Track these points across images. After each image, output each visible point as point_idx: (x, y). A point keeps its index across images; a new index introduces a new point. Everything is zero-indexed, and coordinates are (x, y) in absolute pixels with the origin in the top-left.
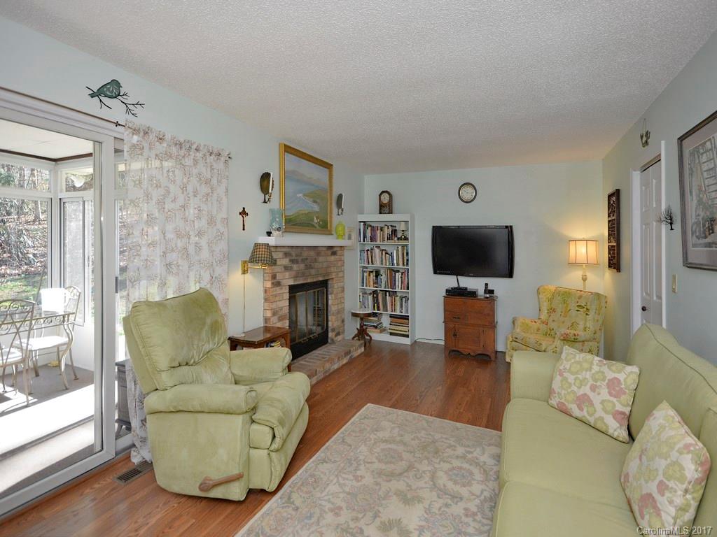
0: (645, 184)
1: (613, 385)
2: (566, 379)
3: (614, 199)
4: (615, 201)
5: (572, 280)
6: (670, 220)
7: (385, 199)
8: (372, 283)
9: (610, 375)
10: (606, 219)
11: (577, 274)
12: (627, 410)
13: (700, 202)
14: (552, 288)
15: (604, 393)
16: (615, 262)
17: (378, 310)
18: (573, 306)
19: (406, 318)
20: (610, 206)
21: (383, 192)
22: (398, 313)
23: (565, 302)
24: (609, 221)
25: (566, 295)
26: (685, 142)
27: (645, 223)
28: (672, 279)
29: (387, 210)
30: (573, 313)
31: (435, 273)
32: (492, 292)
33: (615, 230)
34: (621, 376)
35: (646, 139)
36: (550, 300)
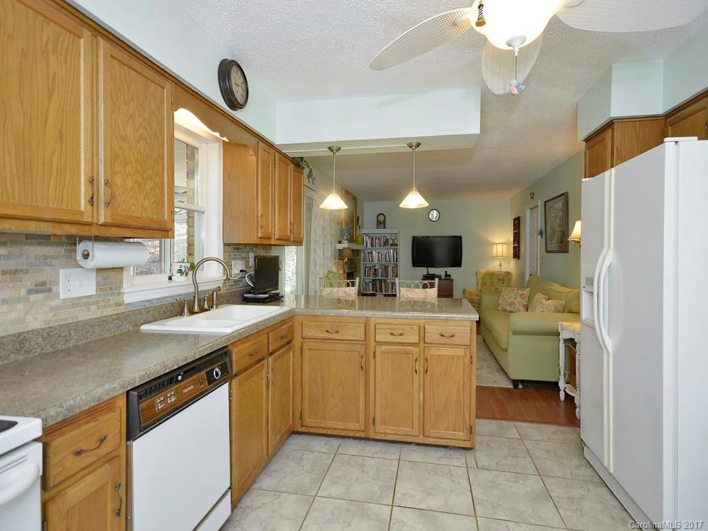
0: (532, 217)
1: (522, 296)
2: (505, 298)
3: (516, 221)
4: (517, 223)
5: (494, 266)
6: (541, 233)
7: (381, 219)
8: (371, 275)
9: (521, 292)
10: (512, 232)
11: (497, 263)
12: (526, 304)
13: (551, 228)
14: (484, 271)
15: (519, 299)
16: (517, 255)
17: (376, 291)
18: (495, 280)
19: (395, 295)
20: (514, 225)
21: (380, 214)
22: (390, 293)
23: (491, 278)
24: (514, 233)
25: (491, 275)
26: (547, 203)
27: (531, 235)
28: (542, 258)
29: (382, 226)
30: (496, 283)
31: (414, 266)
32: (449, 276)
33: (517, 238)
34: (525, 292)
35: (532, 195)
36: (483, 278)
